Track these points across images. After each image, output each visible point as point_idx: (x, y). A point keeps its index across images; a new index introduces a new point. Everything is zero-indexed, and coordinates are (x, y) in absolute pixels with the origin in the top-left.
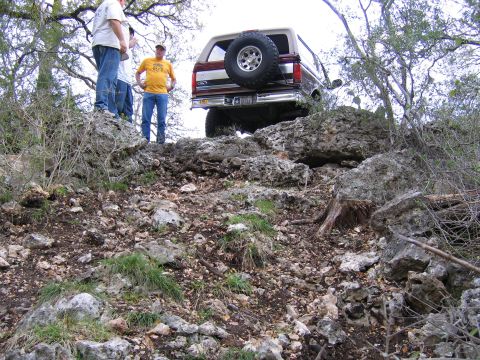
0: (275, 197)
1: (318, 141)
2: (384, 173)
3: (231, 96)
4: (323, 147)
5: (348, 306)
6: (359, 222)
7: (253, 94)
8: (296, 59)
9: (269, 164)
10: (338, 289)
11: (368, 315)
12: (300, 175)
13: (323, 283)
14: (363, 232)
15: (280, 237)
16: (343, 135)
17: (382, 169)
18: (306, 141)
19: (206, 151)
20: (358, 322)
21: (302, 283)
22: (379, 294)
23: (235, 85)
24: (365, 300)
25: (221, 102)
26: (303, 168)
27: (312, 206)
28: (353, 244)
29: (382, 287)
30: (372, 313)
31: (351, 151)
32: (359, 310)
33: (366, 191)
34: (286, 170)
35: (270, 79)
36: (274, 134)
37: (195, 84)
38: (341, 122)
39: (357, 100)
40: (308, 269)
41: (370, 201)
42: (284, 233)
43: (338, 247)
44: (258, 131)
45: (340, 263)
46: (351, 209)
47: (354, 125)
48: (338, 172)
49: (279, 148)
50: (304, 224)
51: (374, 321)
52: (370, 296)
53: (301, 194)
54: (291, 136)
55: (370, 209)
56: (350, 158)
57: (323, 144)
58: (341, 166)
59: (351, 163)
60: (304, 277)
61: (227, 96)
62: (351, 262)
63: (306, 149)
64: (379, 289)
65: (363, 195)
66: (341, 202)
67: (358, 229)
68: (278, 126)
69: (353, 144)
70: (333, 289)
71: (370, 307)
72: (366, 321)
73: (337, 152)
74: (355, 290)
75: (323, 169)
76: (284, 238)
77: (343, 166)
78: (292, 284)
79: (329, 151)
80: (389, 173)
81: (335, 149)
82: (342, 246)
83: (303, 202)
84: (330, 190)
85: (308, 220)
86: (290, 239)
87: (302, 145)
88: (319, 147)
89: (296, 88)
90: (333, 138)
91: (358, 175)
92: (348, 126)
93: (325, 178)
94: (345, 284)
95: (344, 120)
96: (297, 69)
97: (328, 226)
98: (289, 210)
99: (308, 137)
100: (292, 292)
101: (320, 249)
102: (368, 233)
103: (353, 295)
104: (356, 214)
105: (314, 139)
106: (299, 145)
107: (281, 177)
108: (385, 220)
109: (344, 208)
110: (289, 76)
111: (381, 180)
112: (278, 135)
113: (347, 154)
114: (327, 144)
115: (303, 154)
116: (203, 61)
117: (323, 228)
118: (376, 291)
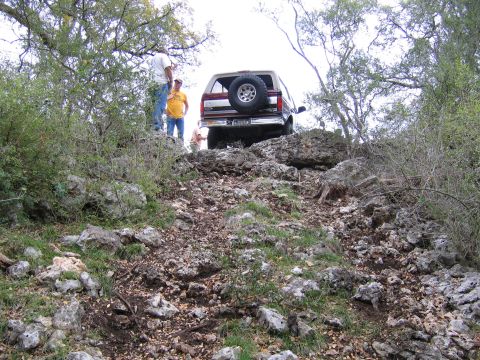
0: (286, 185)
1: (298, 152)
2: (350, 171)
3: (231, 119)
4: (302, 157)
5: (349, 223)
7: (247, 118)
8: (279, 94)
9: (272, 166)
10: (341, 219)
11: (357, 227)
12: (292, 174)
13: (333, 218)
16: (316, 148)
18: (290, 152)
19: (223, 158)
20: (353, 229)
22: (360, 219)
23: (234, 111)
24: (355, 222)
25: (223, 123)
26: (293, 169)
30: (359, 227)
31: (322, 159)
32: (353, 224)
34: (284, 170)
35: (261, 107)
36: (266, 147)
37: (203, 109)
38: (314, 140)
39: (322, 124)
41: (344, 185)
43: (334, 206)
44: (254, 145)
45: (339, 210)
46: (335, 189)
47: (323, 142)
49: (271, 157)
50: (308, 199)
51: (360, 230)
52: (357, 220)
53: (300, 184)
54: (279, 149)
56: (321, 164)
57: (302, 154)
58: (314, 169)
59: (322, 167)
61: (228, 118)
62: (344, 210)
63: (290, 158)
64: (360, 217)
66: (329, 186)
68: (269, 141)
69: (323, 154)
70: (339, 219)
71: (357, 224)
72: (356, 229)
73: (312, 160)
74: (350, 218)
79: (307, 159)
81: (311, 158)
82: (336, 206)
83: (303, 188)
84: (316, 182)
85: (310, 197)
87: (287, 155)
88: (300, 157)
89: (279, 114)
90: (309, 151)
91: (335, 172)
92: (319, 142)
95: (316, 138)
96: (280, 100)
99: (291, 149)
104: (337, 192)
105: (296, 151)
106: (285, 155)
109: (331, 188)
110: (274, 106)
112: (269, 148)
113: (319, 161)
114: (305, 154)
116: (208, 92)
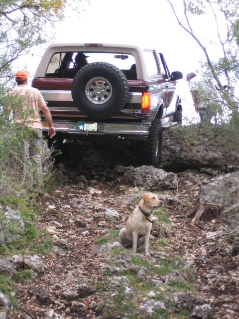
1: (182, 150)
2: (230, 187)
4: (186, 156)
5: (210, 251)
6: (214, 217)
9: (148, 173)
10: (206, 245)
11: (218, 254)
12: (171, 182)
13: (199, 244)
14: (217, 222)
15: (173, 224)
16: (202, 147)
17: (229, 184)
18: (171, 150)
20: (215, 257)
21: (190, 244)
22: (223, 247)
24: (217, 249)
26: (173, 176)
27: (184, 206)
28: (212, 228)
29: (225, 244)
30: (220, 254)
31: (208, 161)
32: (214, 252)
33: (219, 198)
34: (161, 178)
38: (201, 137)
40: (191, 238)
41: (221, 205)
42: (175, 222)
43: (203, 230)
45: (206, 235)
46: (210, 209)
47: (211, 139)
48: (197, 178)
50: (182, 217)
51: (220, 257)
52: (219, 248)
53: (176, 198)
55: (221, 209)
56: (208, 166)
57: (185, 154)
58: (200, 172)
59: (208, 170)
60: (190, 241)
62: (211, 235)
63: (171, 157)
64: (223, 245)
65: (217, 200)
66: (204, 205)
67: (214, 221)
69: (211, 155)
70: (203, 246)
71: (219, 252)
72: (217, 256)
73: (197, 161)
74: (213, 245)
75: (185, 174)
76: (175, 225)
77: (201, 173)
78: (185, 244)
79: (190, 160)
80: (233, 187)
81: (196, 158)
82: (206, 229)
83: (179, 204)
84: (195, 195)
85: (184, 215)
86: (178, 225)
87: (168, 153)
88: (182, 156)
92: (206, 139)
93: (189, 183)
94: (208, 243)
95: (203, 134)
97: (197, 219)
98: (169, 208)
99: (173, 147)
100: (185, 247)
101: (194, 231)
102: (219, 223)
103: (212, 247)
104: (212, 212)
105: (178, 149)
106: (166, 153)
107: (157, 183)
108: (227, 216)
109: (206, 209)
111: (228, 191)
113: (205, 163)
115: (168, 161)
117: (194, 220)
118: (222, 245)
